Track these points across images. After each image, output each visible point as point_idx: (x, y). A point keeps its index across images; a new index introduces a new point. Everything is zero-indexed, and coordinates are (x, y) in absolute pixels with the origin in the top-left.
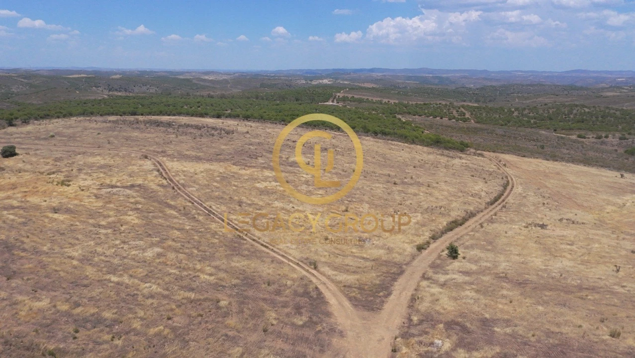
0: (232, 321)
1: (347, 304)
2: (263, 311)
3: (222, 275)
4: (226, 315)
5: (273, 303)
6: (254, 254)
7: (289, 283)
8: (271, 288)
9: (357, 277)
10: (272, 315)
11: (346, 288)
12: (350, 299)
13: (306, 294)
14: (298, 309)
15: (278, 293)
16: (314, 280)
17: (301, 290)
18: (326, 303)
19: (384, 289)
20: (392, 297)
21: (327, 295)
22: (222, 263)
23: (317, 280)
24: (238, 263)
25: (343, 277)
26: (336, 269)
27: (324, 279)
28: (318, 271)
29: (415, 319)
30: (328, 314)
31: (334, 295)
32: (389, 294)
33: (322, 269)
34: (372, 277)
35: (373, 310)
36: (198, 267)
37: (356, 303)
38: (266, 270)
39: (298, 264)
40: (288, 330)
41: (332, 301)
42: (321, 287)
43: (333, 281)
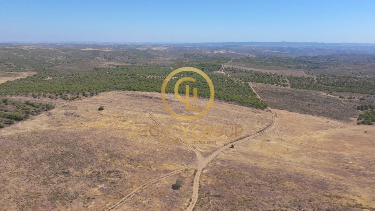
0: (176, 157)
1: (201, 156)
2: (183, 156)
3: (174, 148)
4: (175, 156)
5: (185, 155)
6: (181, 144)
7: (188, 151)
8: (184, 152)
9: (205, 150)
10: (184, 157)
11: (201, 153)
12: (202, 155)
13: (192, 153)
14: (190, 156)
15: (186, 153)
16: (194, 151)
17: (191, 153)
18: (196, 155)
19: (210, 154)
20: (212, 155)
21: (197, 154)
22: (174, 146)
23: (195, 150)
24: (177, 146)
25: (201, 150)
26: (200, 148)
27: (197, 151)
28: (196, 149)
29: (215, 159)
30: (196, 157)
31: (198, 154)
32: (211, 155)
33: (197, 149)
34: (209, 151)
35: (206, 157)
36: (168, 146)
37: (203, 156)
38: (184, 148)
39: (191, 147)
40: (188, 159)
41: (198, 155)
42: (196, 152)
43: (199, 151)
